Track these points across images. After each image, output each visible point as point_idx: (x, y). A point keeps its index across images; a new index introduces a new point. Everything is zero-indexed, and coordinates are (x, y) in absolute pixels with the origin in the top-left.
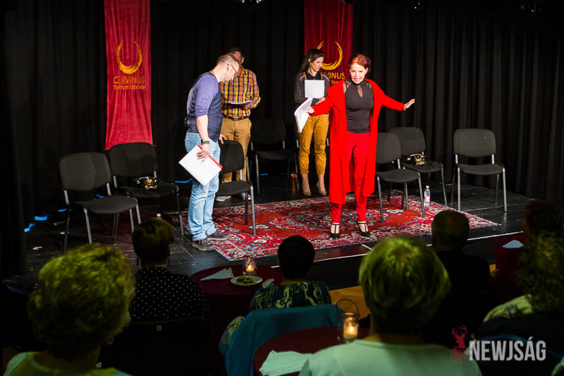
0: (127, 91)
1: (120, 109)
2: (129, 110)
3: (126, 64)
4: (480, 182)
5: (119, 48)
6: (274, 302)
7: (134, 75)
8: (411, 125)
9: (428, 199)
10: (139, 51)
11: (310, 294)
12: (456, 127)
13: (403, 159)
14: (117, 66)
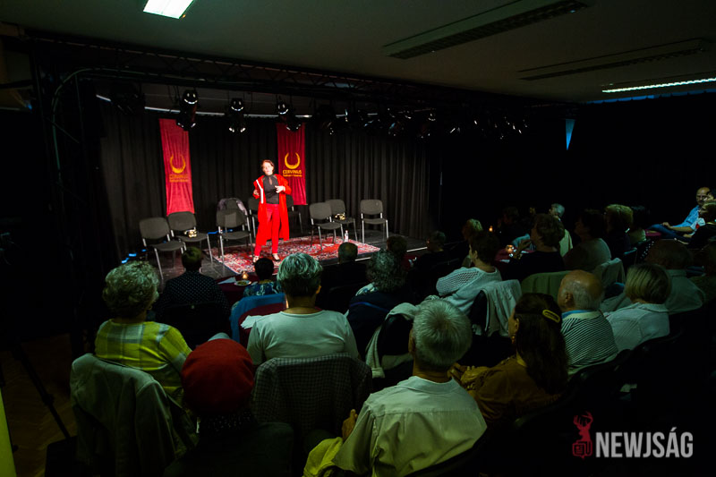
0: (178, 183)
1: (174, 193)
2: (179, 194)
3: (176, 167)
4: (375, 228)
5: (172, 158)
6: (255, 292)
7: (181, 173)
8: (339, 198)
9: (347, 237)
10: (183, 160)
11: (275, 288)
12: (362, 198)
13: (333, 217)
14: (171, 169)
